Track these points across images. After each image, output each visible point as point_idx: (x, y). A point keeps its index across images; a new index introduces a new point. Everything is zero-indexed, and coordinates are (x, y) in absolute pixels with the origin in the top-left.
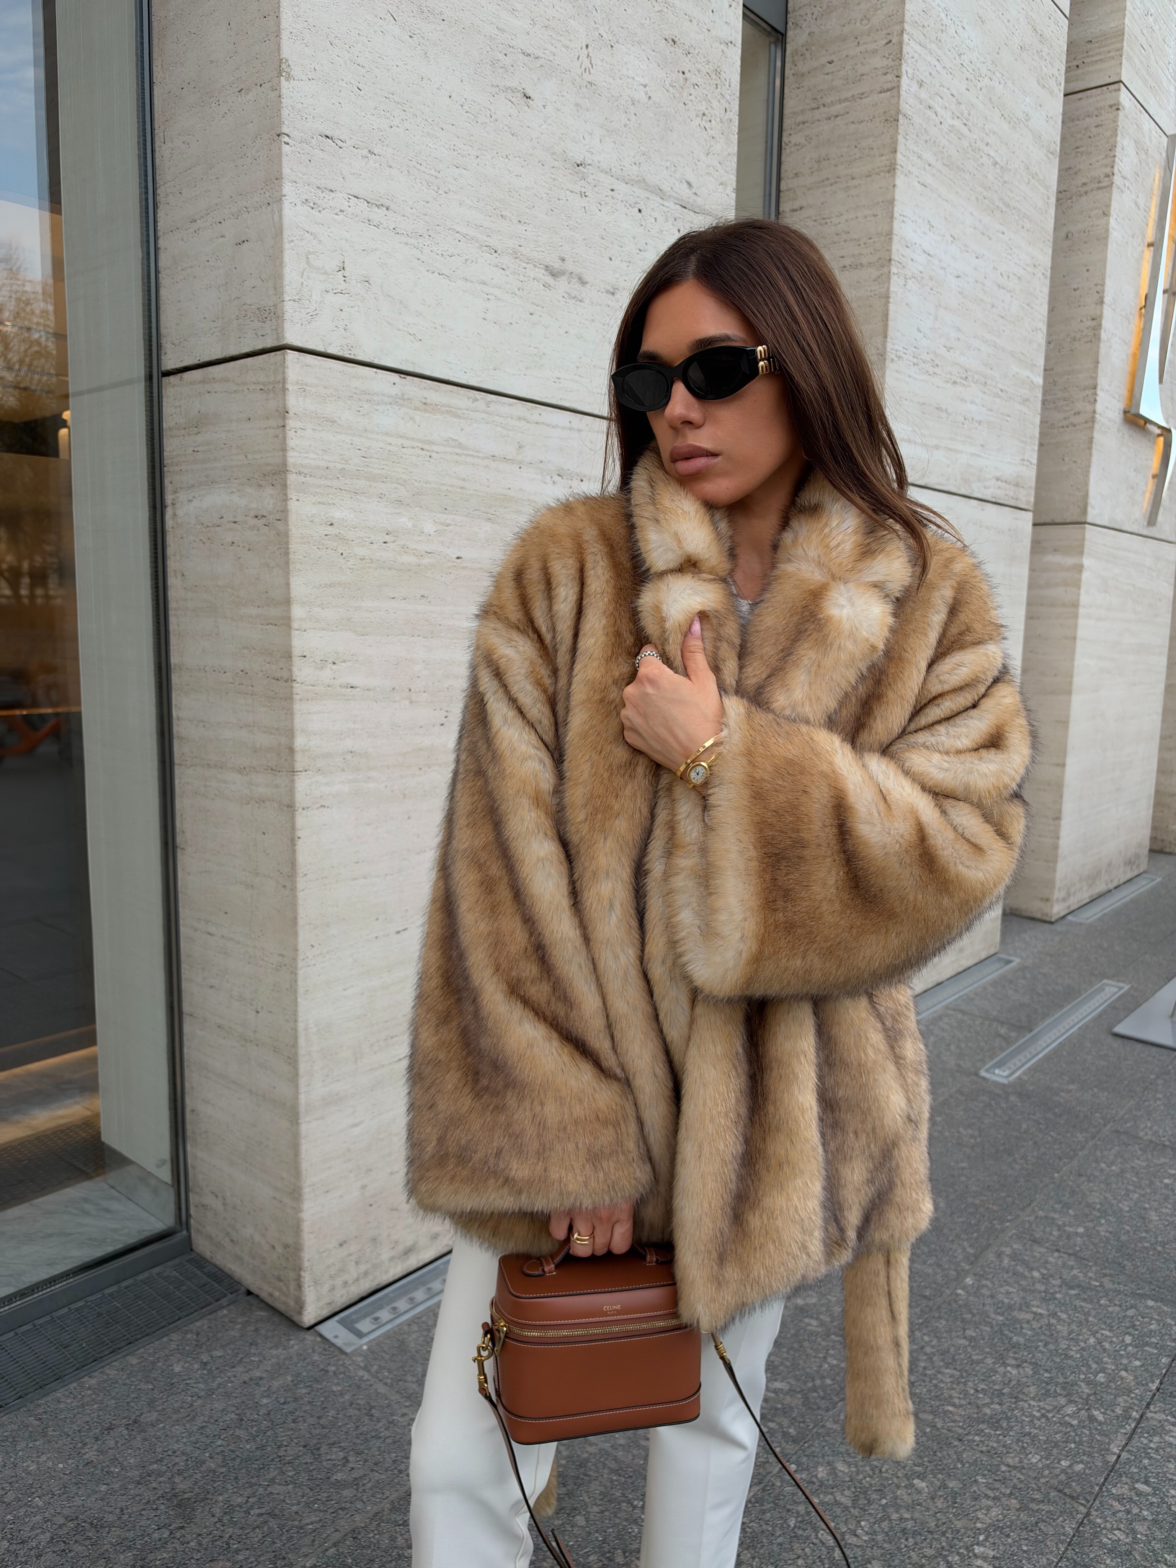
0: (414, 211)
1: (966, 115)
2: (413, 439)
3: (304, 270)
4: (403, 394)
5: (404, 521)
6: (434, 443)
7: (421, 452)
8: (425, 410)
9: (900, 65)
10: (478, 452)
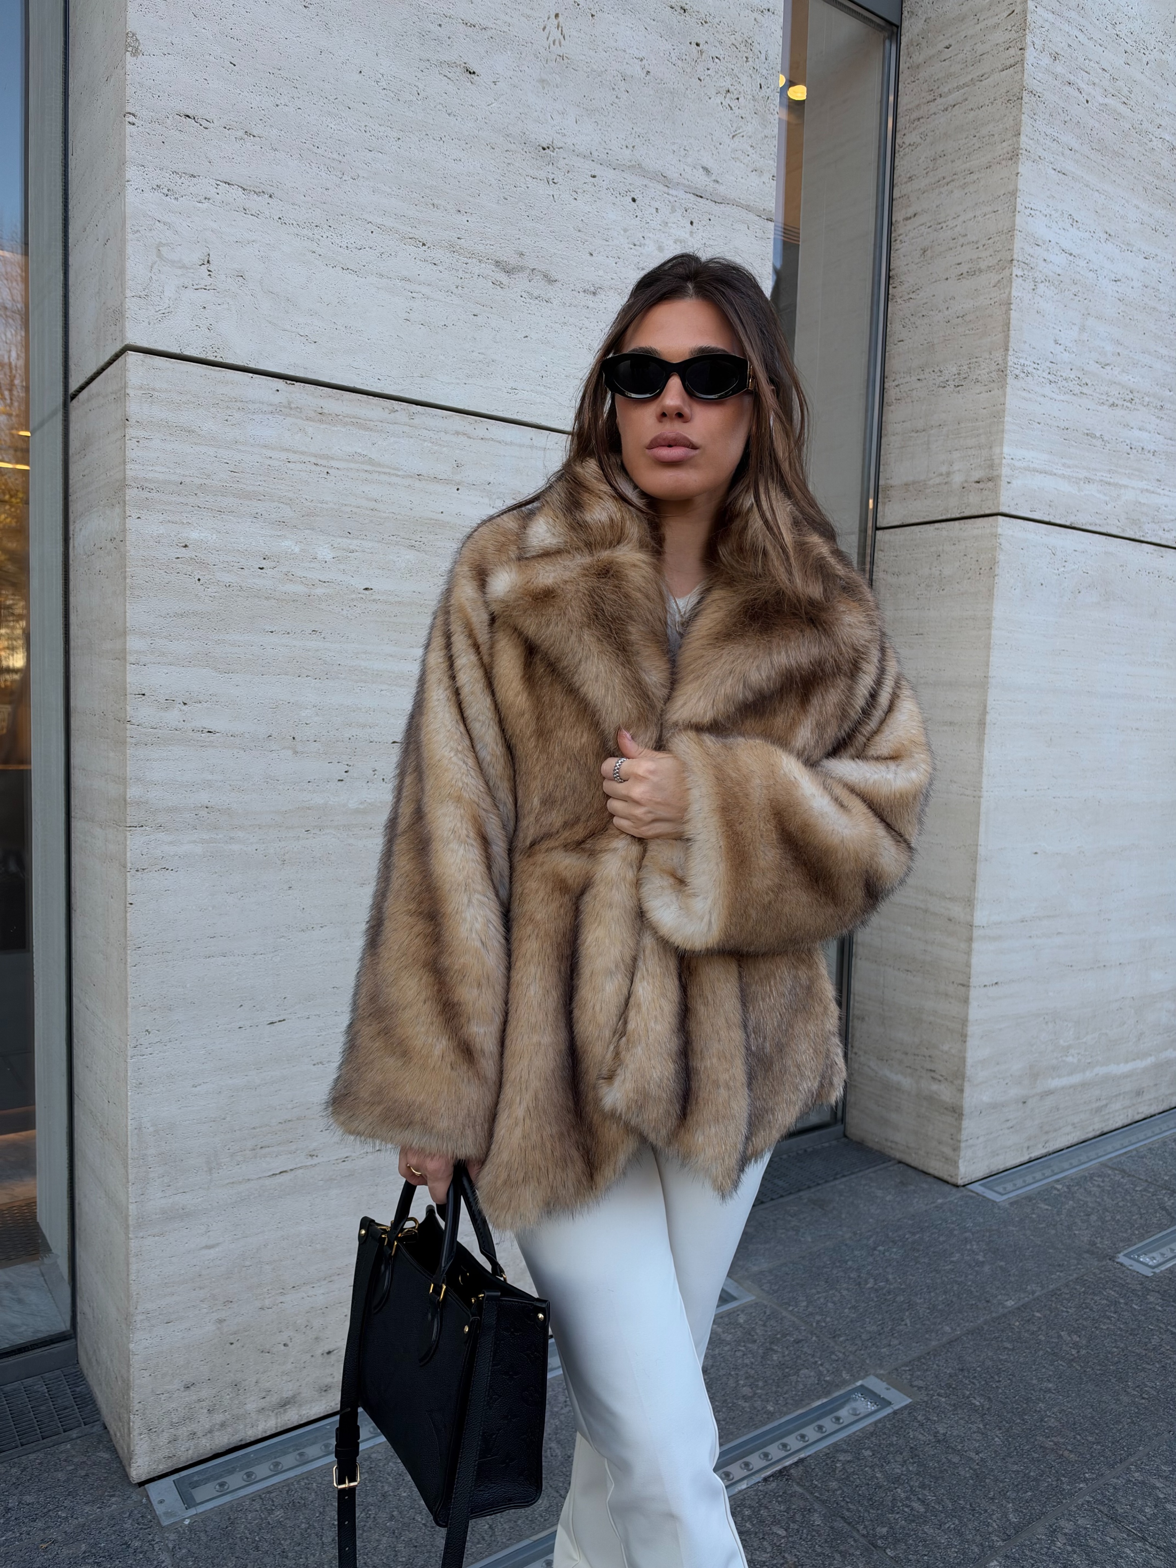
0: (308, 199)
1: (1125, 91)
2: (303, 453)
3: (155, 263)
4: (289, 403)
5: (289, 544)
6: (332, 458)
7: (314, 467)
8: (321, 421)
9: (1024, 35)
10: (397, 469)
